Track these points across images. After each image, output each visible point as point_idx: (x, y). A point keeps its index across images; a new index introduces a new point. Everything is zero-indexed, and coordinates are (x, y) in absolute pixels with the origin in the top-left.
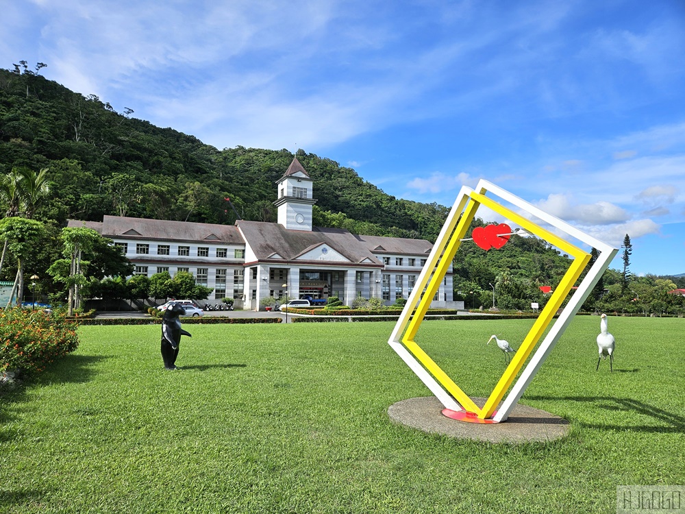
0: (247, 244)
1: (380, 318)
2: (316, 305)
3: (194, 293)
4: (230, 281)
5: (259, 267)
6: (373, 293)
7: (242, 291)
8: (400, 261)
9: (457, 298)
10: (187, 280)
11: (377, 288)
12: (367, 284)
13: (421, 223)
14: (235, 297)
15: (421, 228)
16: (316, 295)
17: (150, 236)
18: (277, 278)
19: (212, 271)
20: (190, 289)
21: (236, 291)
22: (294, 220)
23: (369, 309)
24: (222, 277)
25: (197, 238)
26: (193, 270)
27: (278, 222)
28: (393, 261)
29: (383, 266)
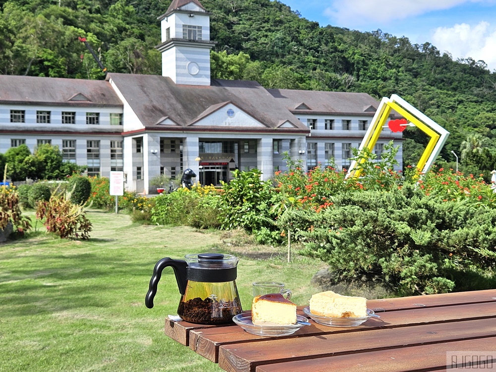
0: (127, 106)
4: (105, 156)
7: (123, 169)
8: (330, 124)
10: (53, 155)
12: (286, 156)
18: (168, 151)
19: (81, 143)
21: (113, 169)
22: (186, 71)
24: (94, 151)
25: (59, 99)
26: (57, 143)
27: (164, 74)
28: (320, 124)
29: (309, 132)
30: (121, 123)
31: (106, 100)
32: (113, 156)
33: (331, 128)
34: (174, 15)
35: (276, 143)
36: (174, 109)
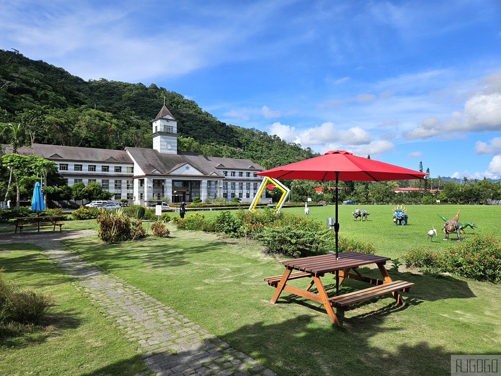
0: (136, 164)
3: (102, 196)
5: (146, 179)
8: (233, 174)
10: (97, 187)
11: (220, 191)
12: (213, 188)
14: (128, 198)
17: (69, 158)
18: (157, 186)
21: (128, 194)
24: (119, 185)
25: (100, 159)
26: (99, 181)
27: (154, 148)
28: (229, 174)
29: (224, 177)
30: (132, 172)
31: (125, 160)
32: (128, 188)
33: (234, 176)
34: (159, 121)
36: (160, 166)
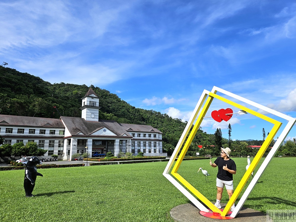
0: (66, 128)
1: (133, 162)
2: (100, 157)
3: (37, 153)
4: (56, 146)
5: (72, 139)
6: (128, 150)
7: (63, 151)
8: (139, 135)
9: (164, 151)
10: (33, 146)
11: (129, 148)
12: (124, 146)
13: (146, 119)
14: (59, 154)
15: (147, 121)
16: (100, 152)
17: (14, 124)
18: (81, 144)
19: (47, 141)
20: (34, 151)
21: (59, 151)
22: (90, 116)
23: (127, 158)
24: (52, 144)
25: (39, 125)
26: (37, 141)
27: (82, 117)
28: (136, 135)
29: (132, 138)
30: (64, 134)
31: (58, 126)
32: (59, 146)
34: (87, 98)
35: (121, 141)
